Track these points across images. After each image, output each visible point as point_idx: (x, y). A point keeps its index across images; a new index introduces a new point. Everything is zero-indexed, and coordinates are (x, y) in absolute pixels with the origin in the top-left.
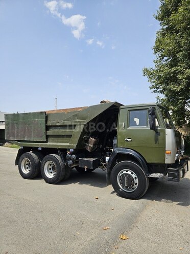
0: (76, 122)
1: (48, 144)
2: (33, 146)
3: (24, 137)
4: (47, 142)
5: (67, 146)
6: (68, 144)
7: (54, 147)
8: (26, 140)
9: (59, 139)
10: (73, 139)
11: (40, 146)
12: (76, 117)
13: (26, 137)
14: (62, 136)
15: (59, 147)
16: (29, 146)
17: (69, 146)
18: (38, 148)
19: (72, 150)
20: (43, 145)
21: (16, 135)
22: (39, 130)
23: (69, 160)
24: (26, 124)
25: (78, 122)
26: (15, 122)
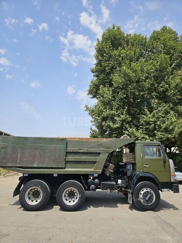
0: (100, 150)
1: (67, 169)
2: (46, 173)
3: (33, 163)
4: (64, 168)
5: (91, 171)
6: (92, 170)
7: (75, 173)
8: (35, 166)
10: (98, 165)
11: (55, 173)
12: (101, 146)
13: (36, 162)
14: (85, 162)
15: (82, 173)
16: (40, 173)
17: (94, 172)
18: (53, 174)
19: (96, 175)
20: (61, 171)
21: (18, 161)
22: (57, 155)
23: (92, 184)
24: (36, 149)
25: (103, 150)
26: (19, 145)
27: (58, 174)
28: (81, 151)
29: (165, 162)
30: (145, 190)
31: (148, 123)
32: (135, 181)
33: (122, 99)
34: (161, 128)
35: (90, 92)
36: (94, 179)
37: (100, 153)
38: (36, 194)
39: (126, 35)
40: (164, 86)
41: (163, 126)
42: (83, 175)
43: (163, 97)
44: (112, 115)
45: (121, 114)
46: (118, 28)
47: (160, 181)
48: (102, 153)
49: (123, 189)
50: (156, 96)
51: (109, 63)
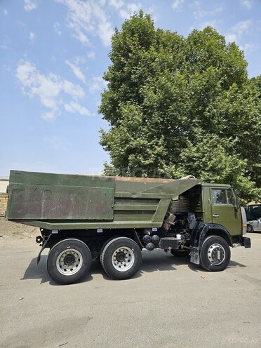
0: (161, 195)
1: (115, 222)
2: (86, 228)
3: (67, 214)
4: (111, 221)
5: (149, 224)
6: (150, 222)
8: (69, 218)
9: (133, 216)
10: (158, 216)
11: (100, 227)
12: (161, 190)
13: (71, 213)
14: (139, 212)
15: (138, 227)
16: (77, 228)
17: (152, 225)
18: (96, 230)
19: (155, 229)
20: (108, 225)
21: (43, 211)
22: (102, 202)
23: (149, 242)
24: (71, 192)
25: (164, 196)
26: (42, 187)
27: (104, 230)
28: (135, 196)
29: (236, 211)
30: (214, 247)
31: (190, 159)
32: (204, 235)
33: (157, 124)
34: (207, 166)
35: (103, 110)
36: (152, 235)
37: (159, 200)
38: (70, 260)
39: (156, 30)
40: (212, 110)
41: (210, 164)
42: (138, 230)
43: (207, 125)
44: (143, 145)
45: (156, 145)
46: (148, 18)
47: (231, 234)
48: (163, 199)
49: (182, 246)
50: (199, 123)
51: (137, 69)
